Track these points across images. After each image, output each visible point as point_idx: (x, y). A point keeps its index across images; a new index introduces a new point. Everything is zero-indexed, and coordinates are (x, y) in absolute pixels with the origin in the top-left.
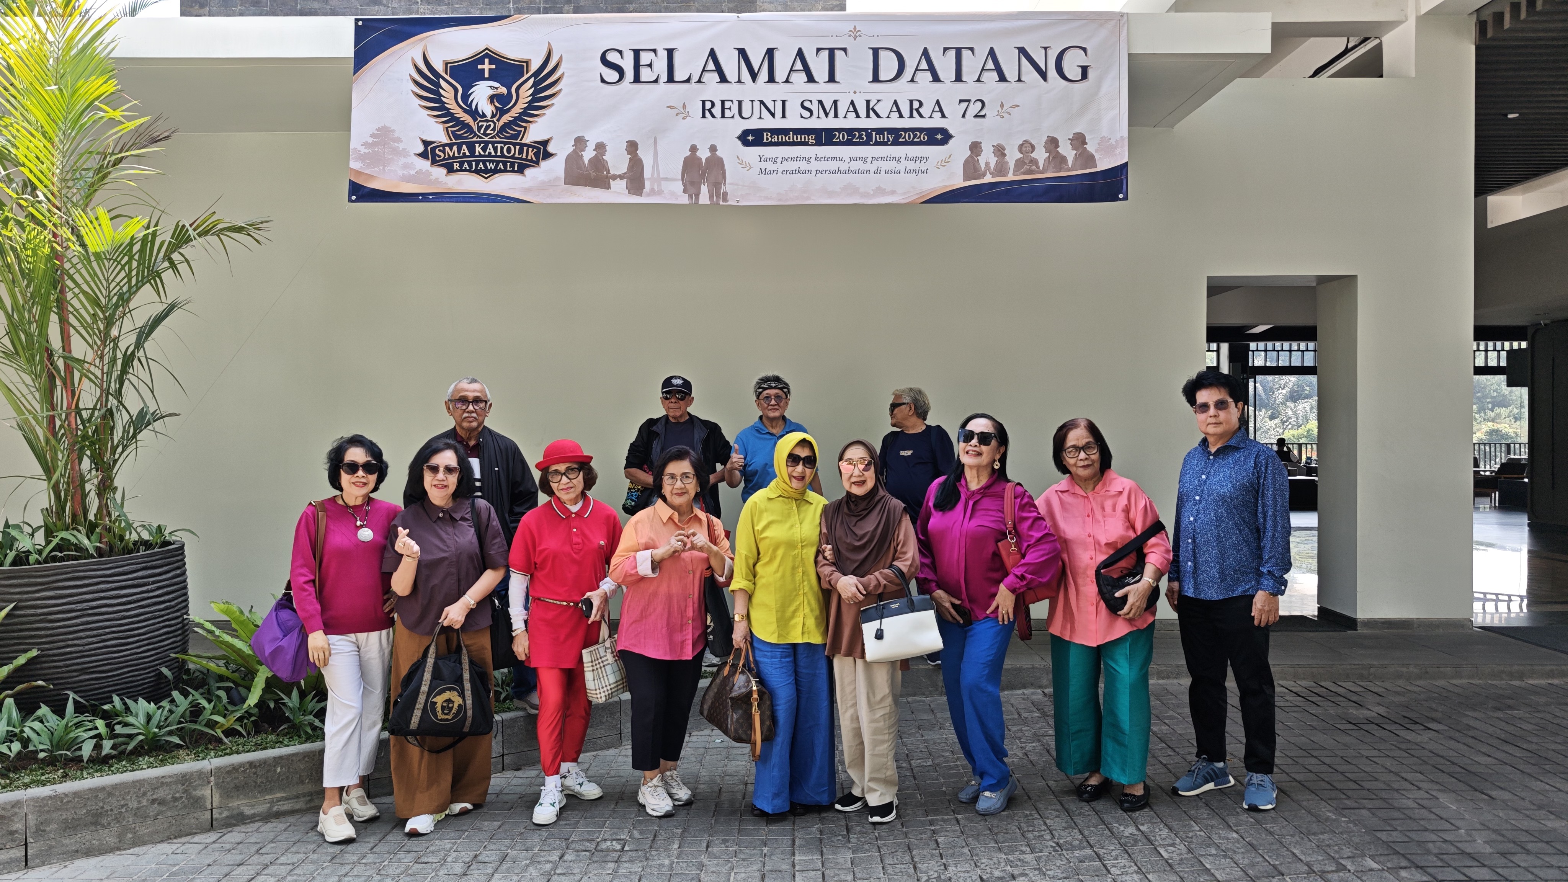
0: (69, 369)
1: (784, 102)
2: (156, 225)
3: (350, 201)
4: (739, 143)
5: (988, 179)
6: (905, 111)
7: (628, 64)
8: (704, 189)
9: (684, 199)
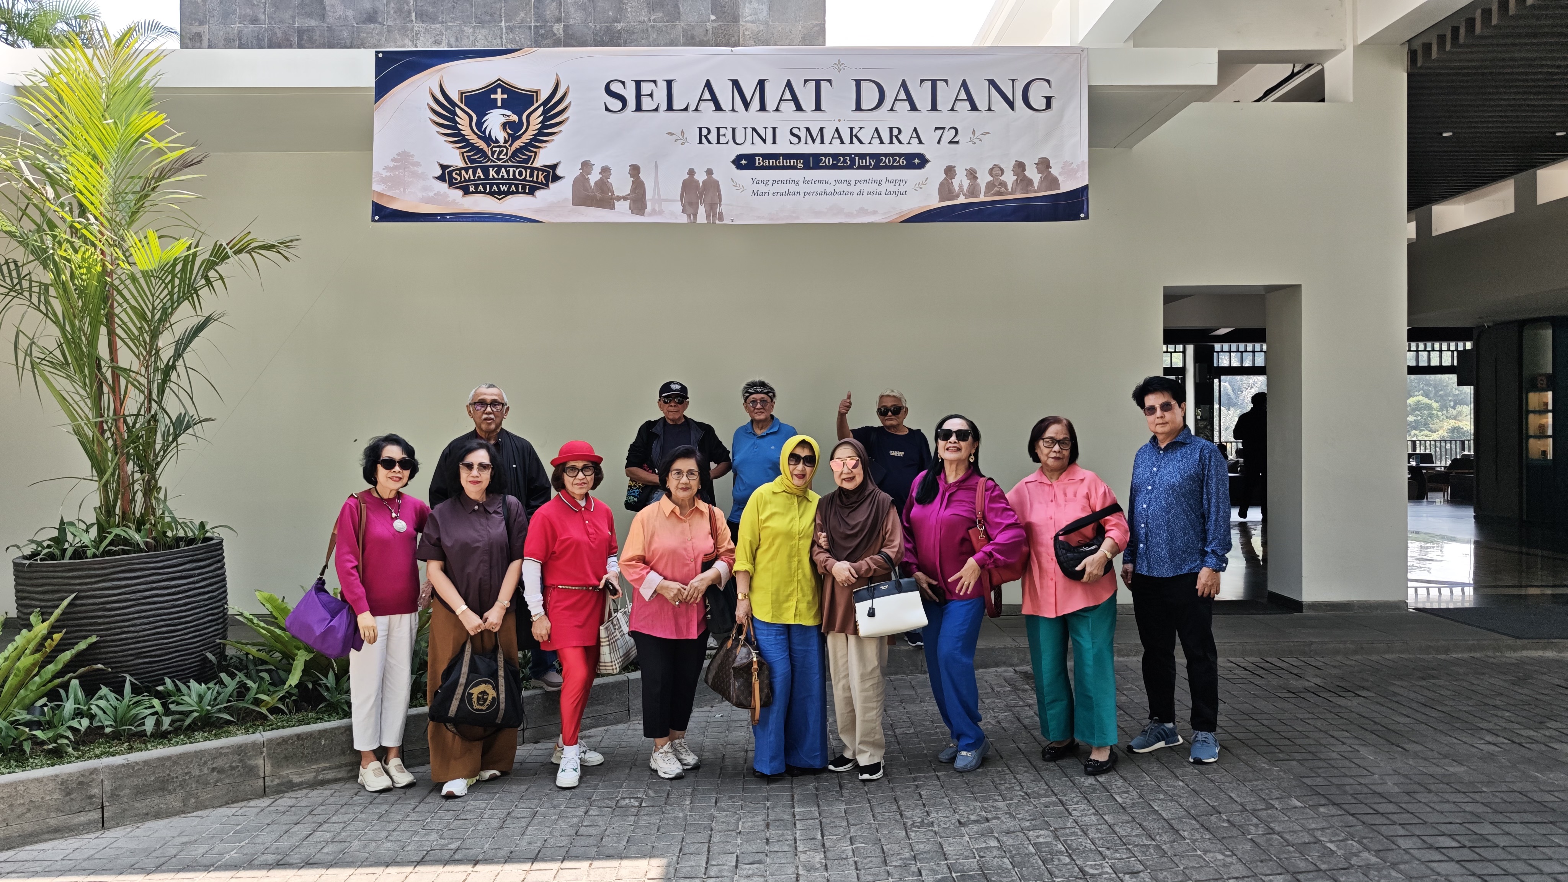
0: (115, 377)
1: (774, 129)
2: (197, 246)
3: (373, 221)
4: (733, 167)
5: (962, 200)
6: (886, 138)
7: (630, 94)
8: (702, 209)
9: (684, 219)
